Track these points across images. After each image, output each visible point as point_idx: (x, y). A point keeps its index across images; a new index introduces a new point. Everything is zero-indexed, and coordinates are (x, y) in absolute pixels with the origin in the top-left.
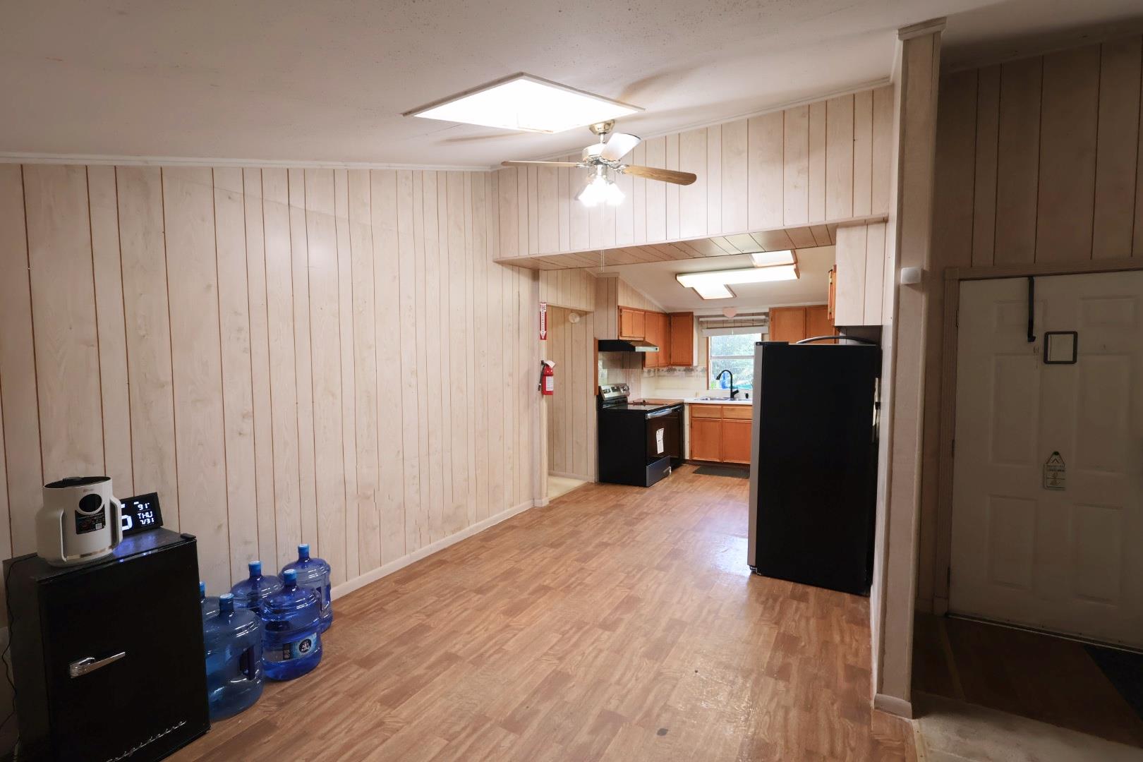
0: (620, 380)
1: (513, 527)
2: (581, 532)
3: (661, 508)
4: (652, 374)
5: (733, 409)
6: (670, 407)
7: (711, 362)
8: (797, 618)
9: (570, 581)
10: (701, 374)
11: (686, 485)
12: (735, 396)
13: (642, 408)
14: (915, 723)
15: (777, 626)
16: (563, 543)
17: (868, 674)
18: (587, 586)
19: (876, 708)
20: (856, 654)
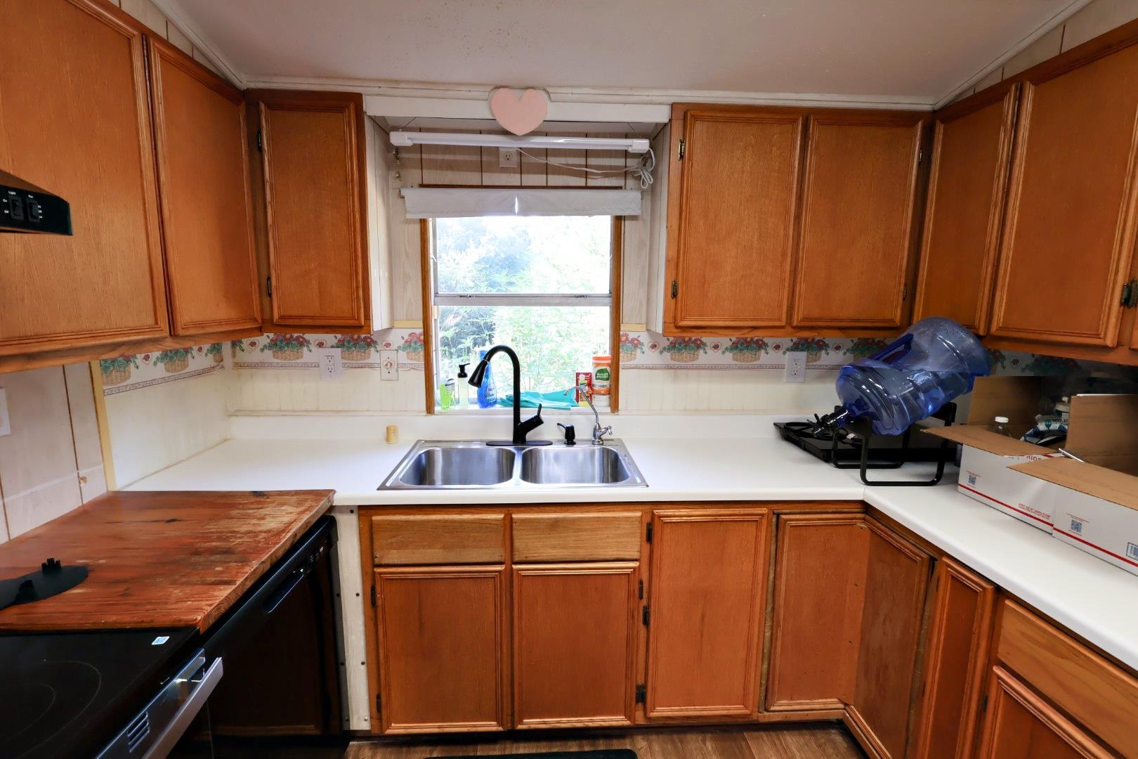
5: (555, 524)
10: (403, 357)
12: (530, 436)
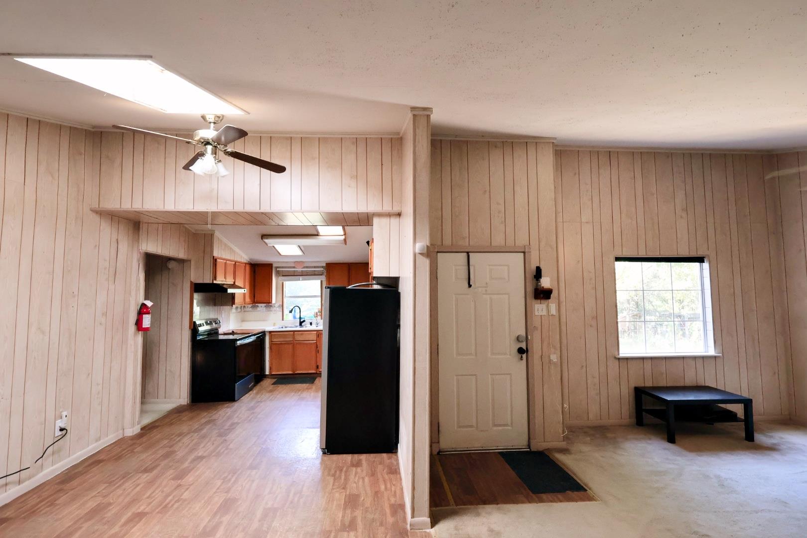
0: (212, 316)
1: (99, 462)
2: (175, 451)
3: (248, 417)
4: (239, 310)
5: (302, 334)
6: (254, 335)
7: (285, 300)
8: (356, 481)
9: (167, 501)
10: (278, 309)
11: (268, 395)
12: (303, 324)
13: (231, 337)
14: (432, 531)
15: (343, 490)
16: (158, 465)
17: (402, 506)
18: (185, 500)
19: (411, 529)
20: (395, 495)
